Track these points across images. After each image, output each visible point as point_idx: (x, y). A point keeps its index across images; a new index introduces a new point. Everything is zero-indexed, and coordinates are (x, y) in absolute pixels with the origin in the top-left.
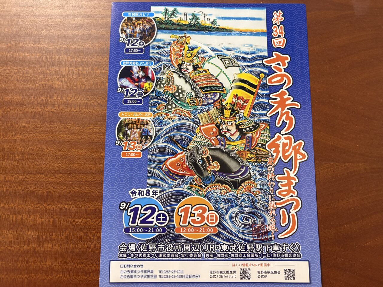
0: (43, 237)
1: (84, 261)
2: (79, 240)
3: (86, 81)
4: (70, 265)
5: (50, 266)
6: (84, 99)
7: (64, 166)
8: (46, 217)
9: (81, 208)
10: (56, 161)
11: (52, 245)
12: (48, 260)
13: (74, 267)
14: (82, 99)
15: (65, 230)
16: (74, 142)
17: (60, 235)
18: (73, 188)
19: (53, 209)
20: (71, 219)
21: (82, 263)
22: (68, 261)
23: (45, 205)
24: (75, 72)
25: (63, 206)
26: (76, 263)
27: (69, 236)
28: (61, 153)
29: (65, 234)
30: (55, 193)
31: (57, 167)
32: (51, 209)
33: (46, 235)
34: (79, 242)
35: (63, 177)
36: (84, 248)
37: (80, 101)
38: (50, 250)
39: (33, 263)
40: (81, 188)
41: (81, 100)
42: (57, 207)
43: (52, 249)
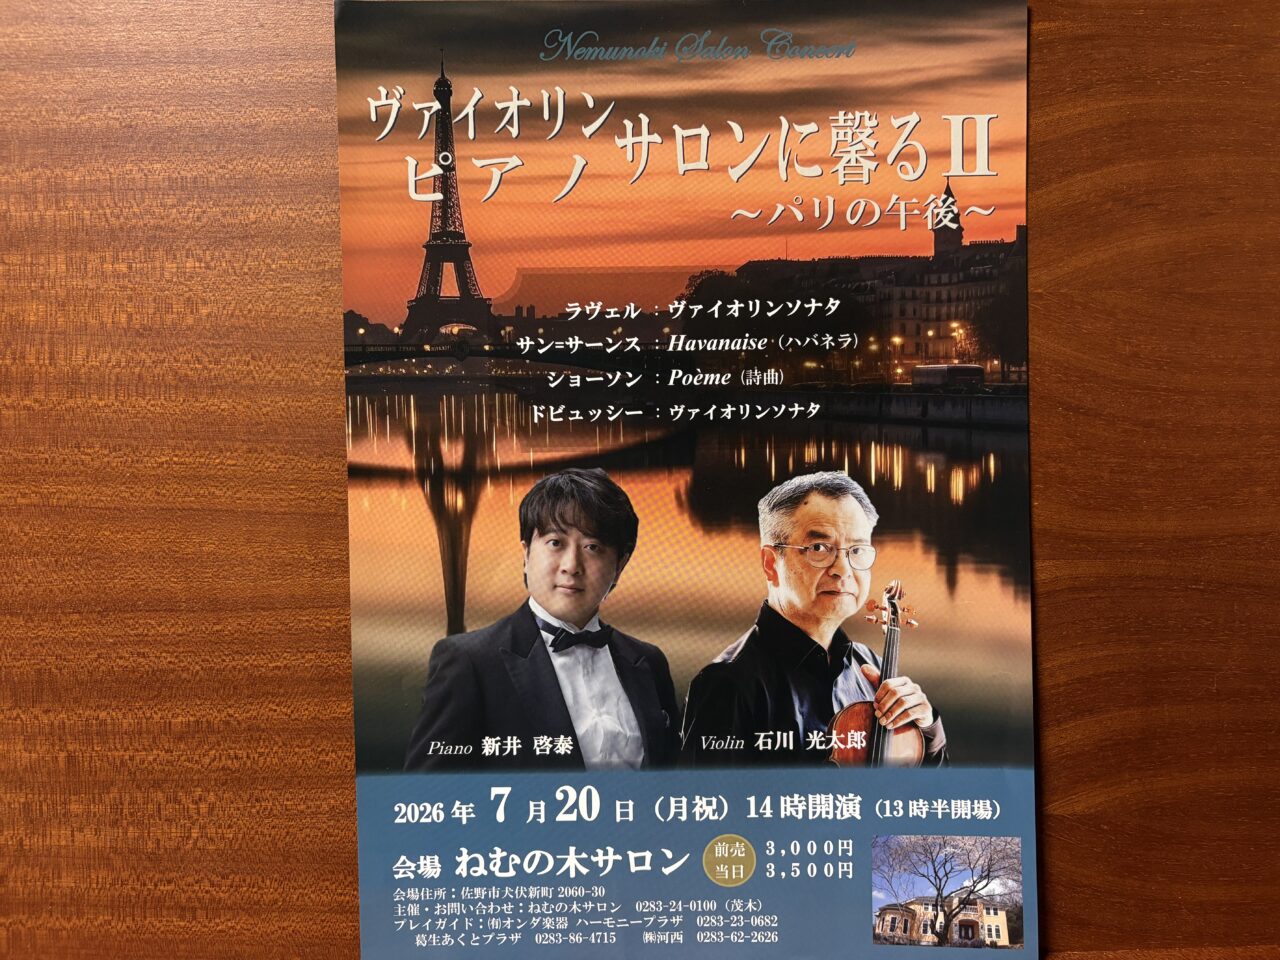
0: (41, 806)
1: (173, 875)
2: (152, 816)
3: (130, 299)
4: (133, 889)
5: (72, 892)
6: (127, 362)
7: (82, 586)
8: (44, 748)
9: (152, 717)
10: (55, 572)
11: (72, 831)
12: (64, 874)
13: (145, 893)
14: (123, 364)
15: (107, 786)
16: (109, 509)
17: (94, 802)
18: (121, 658)
19: (64, 723)
20: (122, 753)
21: (169, 882)
22: (125, 875)
23: (36, 711)
24: (89, 266)
25: (92, 713)
26: (151, 879)
27: (122, 804)
28: (69, 546)
29: (107, 799)
30: (61, 674)
31: (61, 591)
32: (56, 723)
33: (50, 802)
34: (152, 821)
35: (84, 622)
36: (170, 839)
37: (118, 370)
38: (66, 846)
39: (19, 884)
40: (144, 657)
41: (118, 364)
42: (75, 718)
43: (73, 841)
